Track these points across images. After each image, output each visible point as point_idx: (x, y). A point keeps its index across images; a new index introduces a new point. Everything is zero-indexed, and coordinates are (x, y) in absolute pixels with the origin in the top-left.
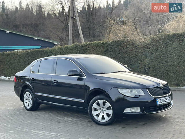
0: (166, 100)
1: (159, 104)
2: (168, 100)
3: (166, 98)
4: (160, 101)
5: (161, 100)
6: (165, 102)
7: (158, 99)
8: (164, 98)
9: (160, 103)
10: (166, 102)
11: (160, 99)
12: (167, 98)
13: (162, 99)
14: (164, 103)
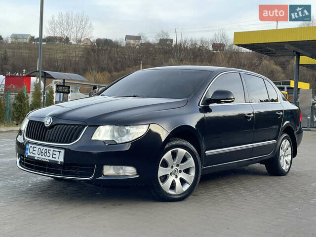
0: (48, 154)
1: (29, 154)
2: (54, 156)
3: (48, 149)
4: (31, 150)
5: (35, 149)
6: (43, 157)
7: (30, 145)
8: (42, 148)
9: (31, 155)
10: (47, 158)
11: (33, 146)
12: (52, 149)
13: (38, 147)
14: (40, 156)
